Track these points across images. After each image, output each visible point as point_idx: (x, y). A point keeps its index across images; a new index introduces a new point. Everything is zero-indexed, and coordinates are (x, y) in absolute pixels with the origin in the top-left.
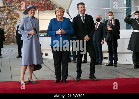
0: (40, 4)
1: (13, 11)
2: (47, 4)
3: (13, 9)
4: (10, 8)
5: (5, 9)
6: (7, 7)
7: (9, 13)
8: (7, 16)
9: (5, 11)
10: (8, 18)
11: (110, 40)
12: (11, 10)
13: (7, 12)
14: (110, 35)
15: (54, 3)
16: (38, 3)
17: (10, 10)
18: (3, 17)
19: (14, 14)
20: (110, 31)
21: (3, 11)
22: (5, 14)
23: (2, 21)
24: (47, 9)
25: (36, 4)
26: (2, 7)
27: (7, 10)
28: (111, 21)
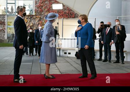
0: (65, 13)
1: (43, 19)
2: (70, 13)
3: (43, 17)
4: (41, 16)
5: (37, 17)
6: (39, 15)
7: (40, 20)
8: (38, 23)
9: (36, 19)
10: (39, 24)
11: (118, 42)
12: (42, 17)
13: (38, 19)
14: (118, 38)
15: (76, 12)
16: (63, 12)
17: (40, 18)
18: (35, 23)
19: (44, 21)
20: (118, 35)
21: (35, 19)
22: (37, 21)
23: (34, 26)
24: (71, 17)
25: (61, 13)
26: (34, 16)
27: (38, 18)
28: (118, 27)
